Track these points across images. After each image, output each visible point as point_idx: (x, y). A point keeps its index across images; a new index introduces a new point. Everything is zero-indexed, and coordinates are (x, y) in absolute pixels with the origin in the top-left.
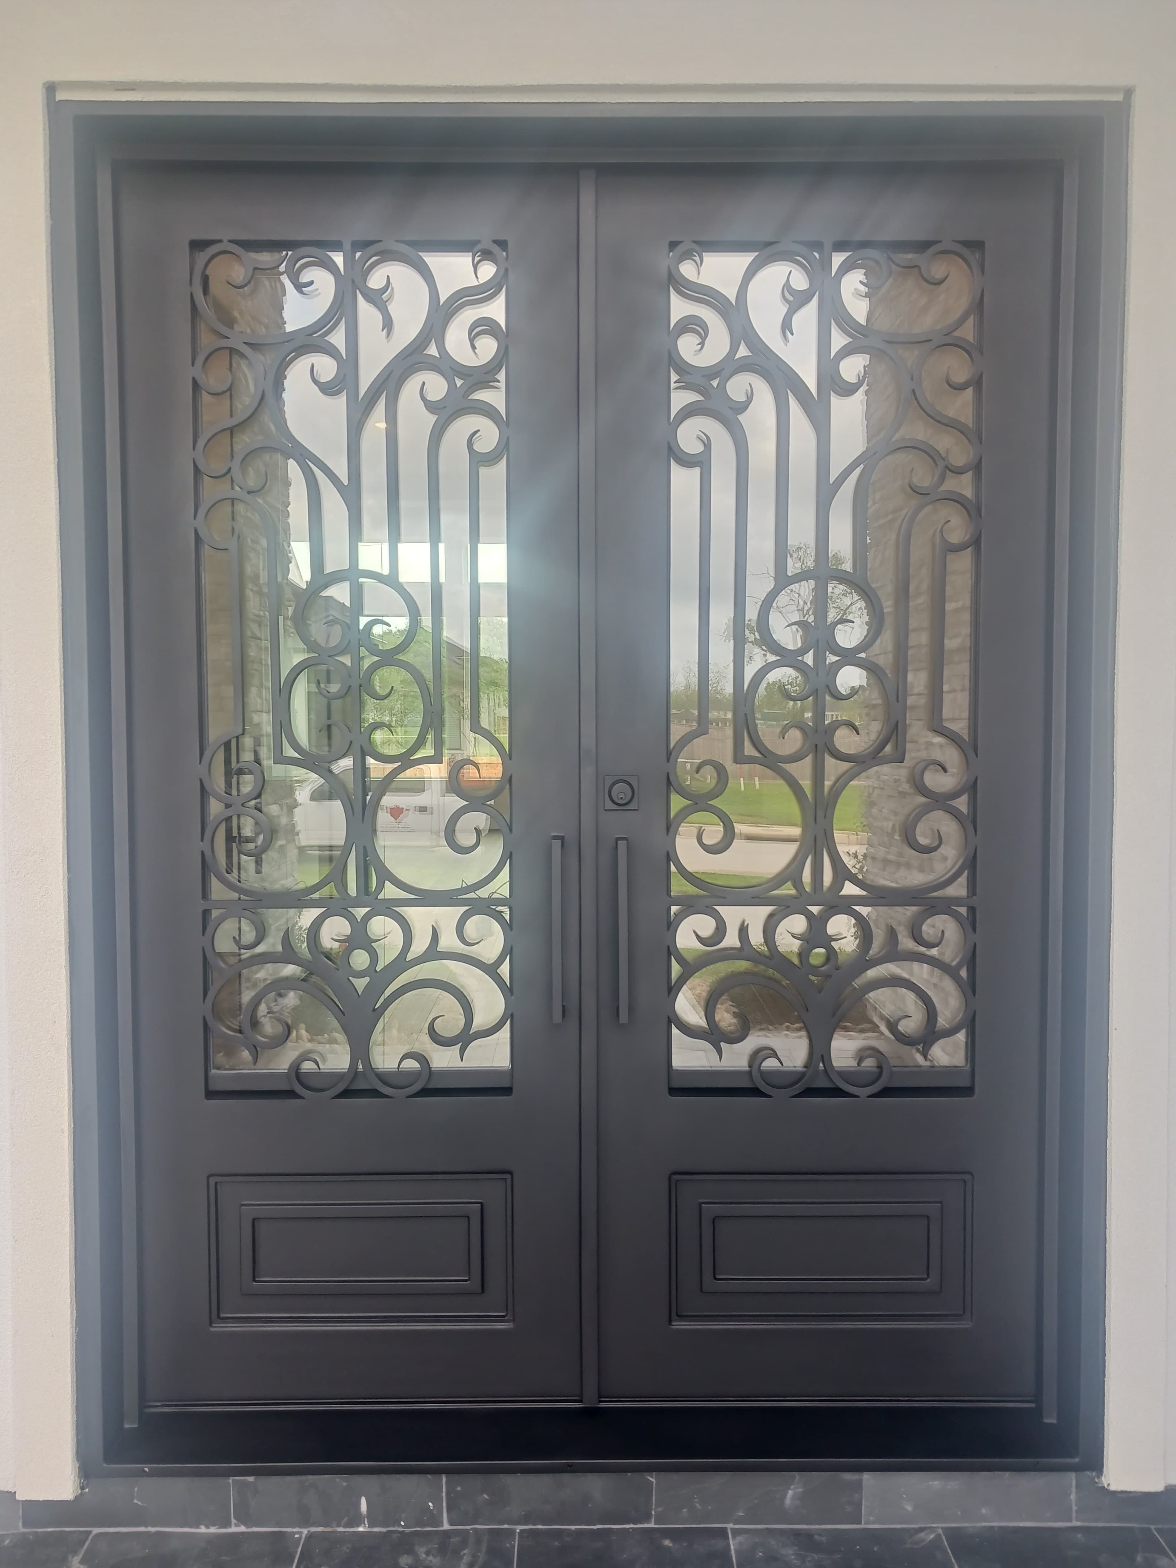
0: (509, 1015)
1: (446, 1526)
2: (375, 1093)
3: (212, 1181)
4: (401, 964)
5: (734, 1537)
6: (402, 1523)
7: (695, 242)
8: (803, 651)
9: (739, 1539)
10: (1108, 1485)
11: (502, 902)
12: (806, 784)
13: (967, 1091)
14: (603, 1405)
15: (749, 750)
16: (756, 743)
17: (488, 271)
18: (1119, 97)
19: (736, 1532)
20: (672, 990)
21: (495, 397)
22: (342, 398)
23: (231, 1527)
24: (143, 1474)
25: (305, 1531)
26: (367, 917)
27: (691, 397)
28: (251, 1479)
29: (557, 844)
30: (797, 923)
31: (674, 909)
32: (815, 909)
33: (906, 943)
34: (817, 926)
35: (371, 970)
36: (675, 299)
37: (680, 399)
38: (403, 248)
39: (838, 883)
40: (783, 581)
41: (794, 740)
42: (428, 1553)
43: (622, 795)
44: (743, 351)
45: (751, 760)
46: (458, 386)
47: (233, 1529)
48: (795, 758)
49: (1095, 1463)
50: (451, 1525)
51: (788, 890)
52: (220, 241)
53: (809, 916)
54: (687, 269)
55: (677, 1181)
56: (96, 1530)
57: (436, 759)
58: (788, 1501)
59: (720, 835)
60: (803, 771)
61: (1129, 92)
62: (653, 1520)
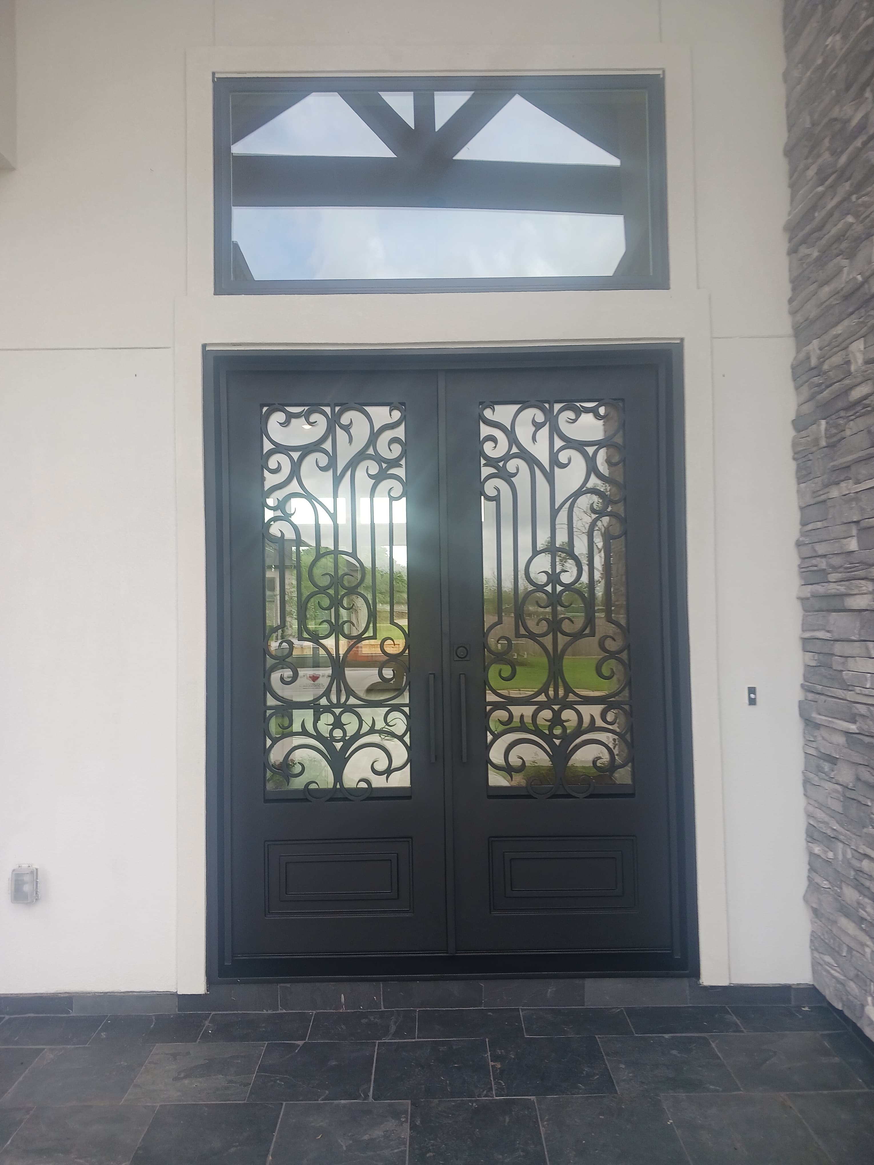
0: (409, 760)
1: (383, 1009)
2: (346, 799)
3: (267, 843)
4: (357, 736)
5: (522, 1012)
6: (361, 1007)
7: (491, 402)
8: (546, 585)
9: (524, 1012)
10: (703, 983)
11: (405, 705)
12: (550, 648)
13: (632, 795)
14: (457, 954)
15: (522, 631)
16: (526, 628)
17: (397, 415)
18: (678, 342)
19: (523, 1010)
20: (489, 747)
21: (401, 472)
22: (331, 472)
23: (278, 1010)
24: (236, 983)
25: (314, 1012)
26: (341, 713)
27: (492, 470)
28: (288, 985)
29: (432, 677)
30: (547, 714)
31: (488, 708)
32: (556, 707)
33: (599, 723)
34: (557, 714)
35: (343, 739)
36: (482, 426)
37: (486, 471)
38: (357, 406)
39: (566, 695)
40: (536, 552)
41: (544, 627)
42: (374, 1018)
43: (462, 653)
44: (515, 450)
45: (523, 636)
46: (384, 468)
47: (279, 1011)
48: (544, 635)
49: (696, 973)
50: (385, 1009)
51: (542, 698)
52: (275, 404)
53: (553, 710)
54: (488, 413)
55: (492, 841)
56: (213, 1013)
57: (374, 637)
58: (548, 995)
59: (510, 672)
60: (548, 641)
61: (682, 340)
62: (483, 1005)
